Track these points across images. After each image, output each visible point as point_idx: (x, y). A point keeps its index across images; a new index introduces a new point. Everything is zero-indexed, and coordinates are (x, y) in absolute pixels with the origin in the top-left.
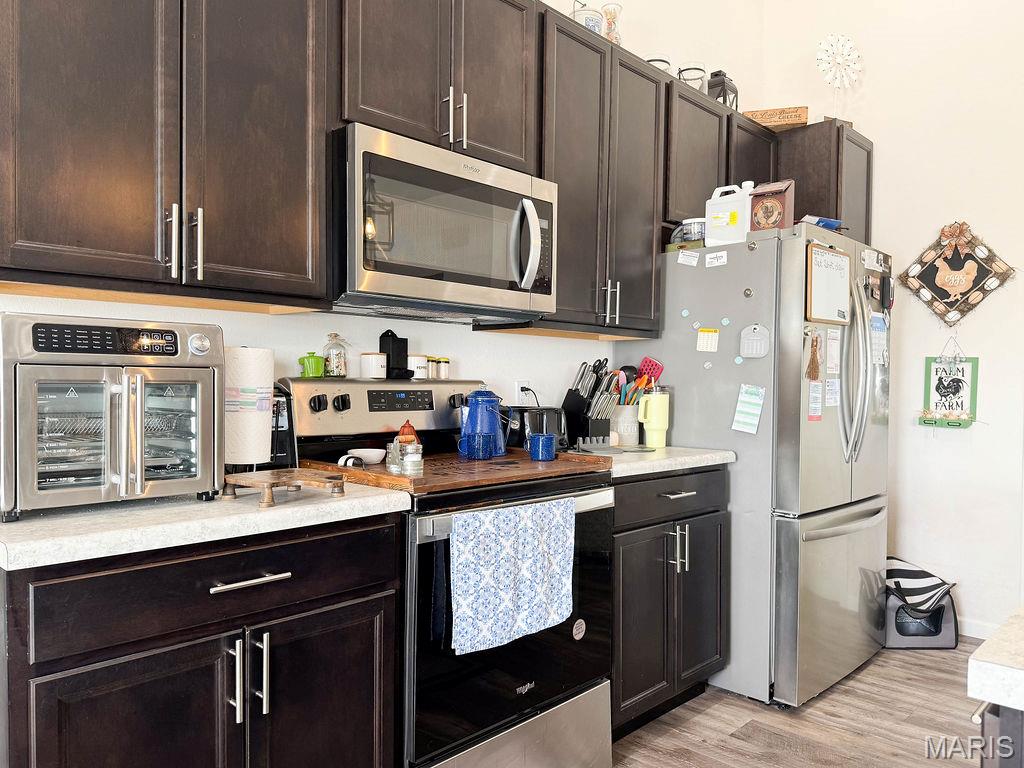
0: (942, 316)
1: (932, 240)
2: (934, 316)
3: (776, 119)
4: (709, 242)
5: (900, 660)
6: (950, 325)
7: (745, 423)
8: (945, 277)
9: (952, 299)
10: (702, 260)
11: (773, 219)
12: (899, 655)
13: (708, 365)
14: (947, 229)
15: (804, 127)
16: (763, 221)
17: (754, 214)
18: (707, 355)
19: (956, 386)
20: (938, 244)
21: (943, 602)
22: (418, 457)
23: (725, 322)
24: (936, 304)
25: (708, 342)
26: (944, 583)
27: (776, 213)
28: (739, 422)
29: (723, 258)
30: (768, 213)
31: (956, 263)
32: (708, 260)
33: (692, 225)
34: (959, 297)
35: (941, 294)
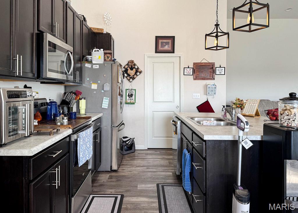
0: (129, 80)
1: (127, 63)
2: (127, 80)
3: (96, 30)
4: (93, 62)
5: (127, 157)
6: (131, 82)
7: (105, 106)
8: (129, 71)
9: (131, 76)
10: (92, 66)
11: (109, 59)
12: (126, 156)
13: (95, 92)
14: (130, 61)
15: (102, 33)
16: (107, 59)
17: (104, 57)
18: (94, 90)
19: (132, 95)
20: (128, 64)
21: (133, 142)
22: (67, 120)
23: (99, 82)
24: (128, 77)
25: (94, 86)
26: (131, 139)
27: (110, 58)
28: (103, 106)
29: (98, 67)
30: (108, 57)
31: (132, 69)
32: (94, 67)
33: (89, 57)
34: (132, 76)
35: (129, 75)
